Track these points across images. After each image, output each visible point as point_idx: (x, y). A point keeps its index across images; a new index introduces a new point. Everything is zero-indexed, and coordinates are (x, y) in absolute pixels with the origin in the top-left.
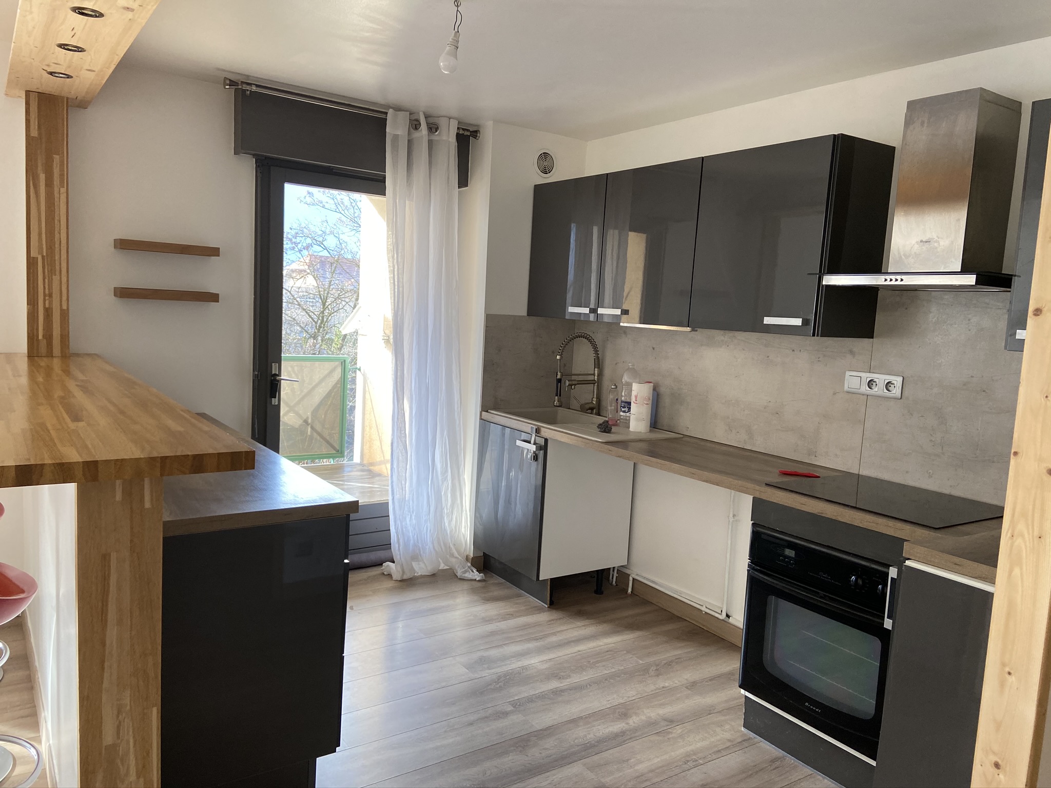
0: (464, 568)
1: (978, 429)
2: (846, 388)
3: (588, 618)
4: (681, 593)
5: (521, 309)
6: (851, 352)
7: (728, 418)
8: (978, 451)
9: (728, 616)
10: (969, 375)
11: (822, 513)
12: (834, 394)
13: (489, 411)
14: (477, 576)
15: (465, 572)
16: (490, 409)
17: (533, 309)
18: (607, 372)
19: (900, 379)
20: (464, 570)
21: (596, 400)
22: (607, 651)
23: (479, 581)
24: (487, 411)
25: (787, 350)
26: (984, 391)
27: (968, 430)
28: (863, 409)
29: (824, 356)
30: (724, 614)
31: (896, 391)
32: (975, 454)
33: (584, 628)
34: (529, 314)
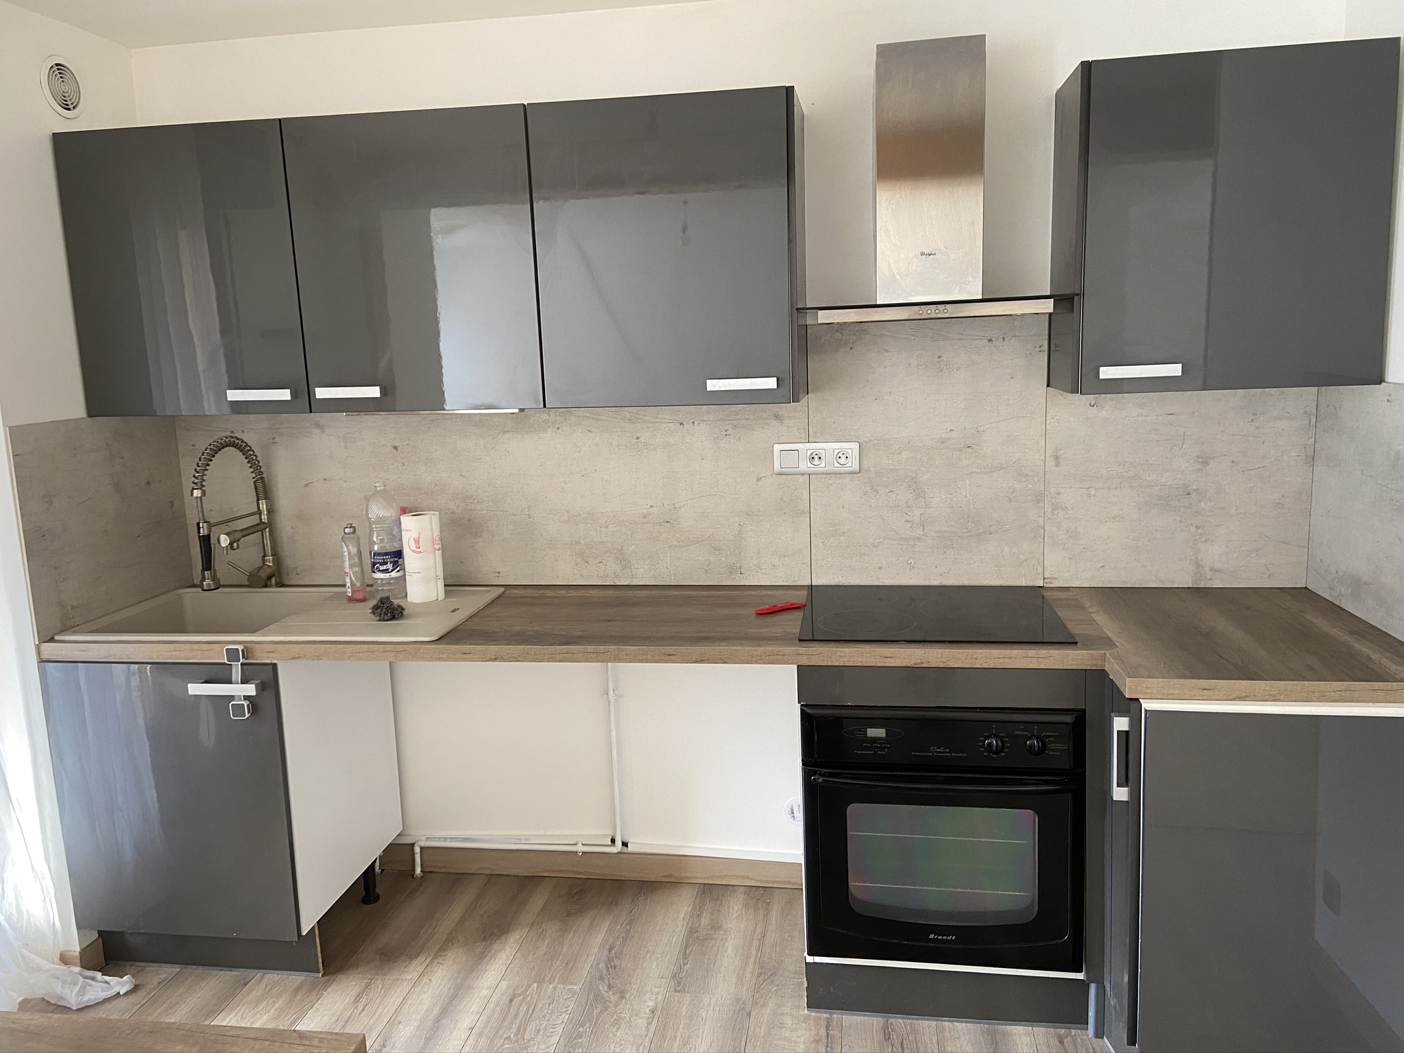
0: (75, 984)
1: (967, 497)
2: (777, 468)
3: (413, 957)
4: (528, 840)
5: (73, 405)
6: (777, 417)
7: (578, 543)
8: (970, 524)
9: (625, 844)
10: (947, 429)
11: (922, 663)
12: (759, 480)
13: (57, 638)
14: (120, 984)
15: (82, 991)
16: (56, 634)
17: (98, 402)
18: (286, 502)
19: (855, 446)
20: (78, 988)
21: (273, 559)
22: (511, 1001)
23: (126, 994)
24: (52, 640)
25: (670, 424)
26: (968, 447)
27: (955, 499)
28: (806, 496)
29: (735, 427)
30: (619, 843)
31: (853, 464)
32: (967, 529)
33: (425, 980)
34: (91, 412)
